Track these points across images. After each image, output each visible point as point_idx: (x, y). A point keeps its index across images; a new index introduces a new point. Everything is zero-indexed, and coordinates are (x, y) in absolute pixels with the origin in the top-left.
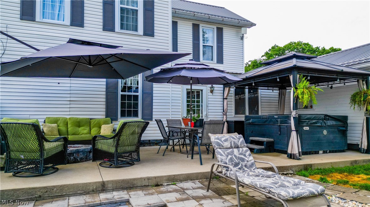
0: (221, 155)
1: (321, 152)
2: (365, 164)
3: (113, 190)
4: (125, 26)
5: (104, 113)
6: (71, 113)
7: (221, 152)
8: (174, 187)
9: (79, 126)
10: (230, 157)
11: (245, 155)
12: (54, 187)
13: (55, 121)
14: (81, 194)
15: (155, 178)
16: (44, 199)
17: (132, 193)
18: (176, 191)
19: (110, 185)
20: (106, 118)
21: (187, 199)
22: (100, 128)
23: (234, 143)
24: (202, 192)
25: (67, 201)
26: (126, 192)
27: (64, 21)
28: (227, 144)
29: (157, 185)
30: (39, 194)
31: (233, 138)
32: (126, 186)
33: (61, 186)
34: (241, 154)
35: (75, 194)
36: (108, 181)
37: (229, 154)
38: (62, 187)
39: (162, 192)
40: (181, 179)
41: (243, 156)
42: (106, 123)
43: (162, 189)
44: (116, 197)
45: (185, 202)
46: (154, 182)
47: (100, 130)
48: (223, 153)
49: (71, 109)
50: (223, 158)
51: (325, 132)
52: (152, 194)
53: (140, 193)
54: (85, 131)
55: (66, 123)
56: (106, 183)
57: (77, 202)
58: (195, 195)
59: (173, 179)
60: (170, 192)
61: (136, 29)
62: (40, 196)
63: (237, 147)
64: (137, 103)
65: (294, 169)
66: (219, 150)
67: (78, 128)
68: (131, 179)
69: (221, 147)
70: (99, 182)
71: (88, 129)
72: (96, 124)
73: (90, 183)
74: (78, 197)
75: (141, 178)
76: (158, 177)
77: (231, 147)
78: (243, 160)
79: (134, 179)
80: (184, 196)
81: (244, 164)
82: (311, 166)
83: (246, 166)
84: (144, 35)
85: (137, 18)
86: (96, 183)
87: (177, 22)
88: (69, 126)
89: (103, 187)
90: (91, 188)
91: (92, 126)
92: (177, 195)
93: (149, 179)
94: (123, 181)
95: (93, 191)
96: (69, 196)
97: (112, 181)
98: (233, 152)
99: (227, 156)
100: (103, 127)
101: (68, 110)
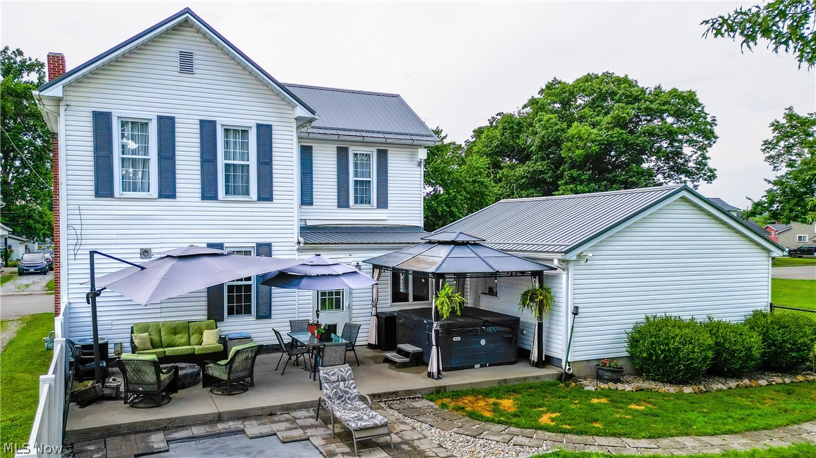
0: (327, 389)
1: (477, 366)
2: (517, 383)
3: (229, 420)
4: (231, 189)
5: (206, 312)
6: (163, 315)
7: (327, 386)
8: (287, 416)
9: (175, 334)
10: (335, 390)
11: (350, 388)
12: (177, 418)
13: (145, 328)
14: (200, 424)
15: (269, 407)
16: (169, 429)
17: (246, 423)
18: (287, 420)
19: (226, 416)
20: (208, 319)
21: (295, 428)
22: (202, 334)
23: (342, 376)
24: (312, 421)
25: (190, 430)
26: (241, 422)
27: (149, 191)
28: (334, 378)
29: (271, 415)
30: (165, 424)
31: (342, 371)
32: (241, 416)
33: (183, 417)
34: (346, 387)
35: (195, 425)
36: (223, 412)
37: (334, 388)
38: (183, 419)
39: (274, 422)
40: (295, 407)
41: (347, 389)
42: (209, 327)
43: (275, 418)
44: (232, 427)
45: (292, 431)
46: (268, 412)
47: (202, 337)
48: (328, 388)
49: (163, 310)
50: (328, 392)
51: (483, 342)
52: (265, 424)
53: (254, 422)
54: (183, 340)
55: (158, 331)
56: (222, 414)
57: (200, 431)
58: (303, 424)
59: (287, 408)
60: (282, 421)
61: (247, 193)
62: (166, 427)
63: (344, 380)
64: (250, 295)
65: (423, 393)
66: (326, 385)
67: (173, 336)
68: (245, 410)
69: (328, 381)
70: (216, 413)
71: (186, 336)
72: (196, 329)
73: (208, 414)
74: (198, 427)
75: (255, 409)
76: (272, 407)
77: (338, 381)
78: (347, 393)
79: (248, 409)
80: (293, 426)
81: (347, 396)
82: (445, 388)
83: (349, 398)
84: (258, 200)
85: (248, 176)
86: (213, 413)
87: (312, 146)
88: (163, 334)
89: (219, 418)
90: (209, 419)
91: (191, 332)
92: (287, 425)
93: (262, 408)
94: (238, 411)
95: (211, 421)
96: (190, 426)
97: (228, 412)
98: (338, 386)
99: (333, 390)
100: (206, 332)
101: (159, 311)
